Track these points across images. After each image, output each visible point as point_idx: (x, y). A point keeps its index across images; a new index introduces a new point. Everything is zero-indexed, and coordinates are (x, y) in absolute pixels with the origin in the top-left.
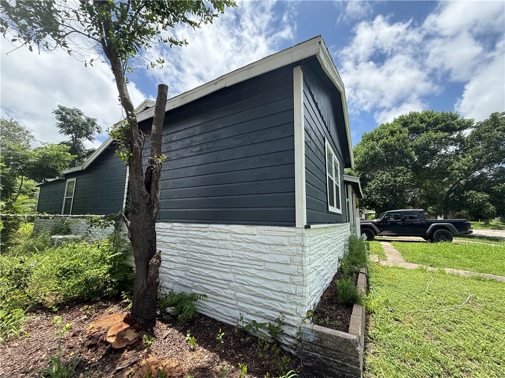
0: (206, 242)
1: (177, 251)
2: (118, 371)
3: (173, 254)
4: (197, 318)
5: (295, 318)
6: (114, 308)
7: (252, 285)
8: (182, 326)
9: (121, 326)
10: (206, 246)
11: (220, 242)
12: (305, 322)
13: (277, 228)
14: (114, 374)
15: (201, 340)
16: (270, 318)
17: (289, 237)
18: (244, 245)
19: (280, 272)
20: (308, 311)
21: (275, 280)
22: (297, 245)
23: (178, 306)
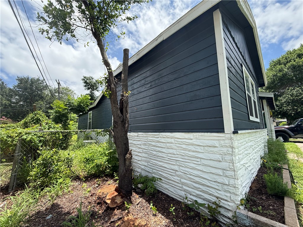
0: (159, 144)
1: (142, 150)
2: (112, 222)
3: (140, 151)
4: (156, 193)
5: (230, 204)
6: (111, 181)
7: (192, 175)
8: (147, 197)
9: (114, 194)
10: (159, 147)
11: (168, 144)
12: (239, 208)
13: (209, 134)
14: (110, 224)
15: (160, 209)
16: (209, 201)
17: (220, 141)
18: (184, 146)
19: (214, 167)
20: (241, 200)
21: (211, 173)
22: (227, 147)
23: (145, 184)
